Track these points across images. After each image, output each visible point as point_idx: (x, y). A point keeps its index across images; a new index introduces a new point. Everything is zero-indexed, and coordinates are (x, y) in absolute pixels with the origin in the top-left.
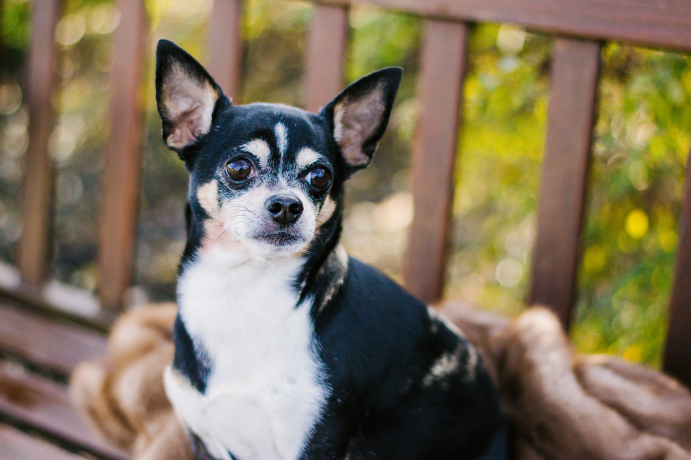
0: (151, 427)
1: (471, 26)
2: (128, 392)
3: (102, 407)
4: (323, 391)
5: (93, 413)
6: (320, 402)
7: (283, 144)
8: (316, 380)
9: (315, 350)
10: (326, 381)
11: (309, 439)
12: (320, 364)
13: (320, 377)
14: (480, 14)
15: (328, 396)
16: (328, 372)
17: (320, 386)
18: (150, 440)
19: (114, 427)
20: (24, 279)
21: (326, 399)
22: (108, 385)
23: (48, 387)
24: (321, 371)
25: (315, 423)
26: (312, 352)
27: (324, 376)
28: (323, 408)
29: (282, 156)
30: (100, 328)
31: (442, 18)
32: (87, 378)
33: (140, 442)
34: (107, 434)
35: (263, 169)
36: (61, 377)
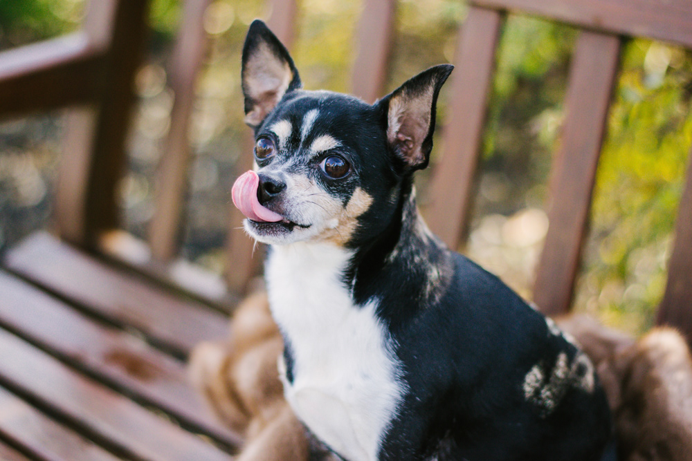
0: (266, 413)
1: (625, 40)
2: (246, 376)
3: (219, 388)
4: (398, 388)
5: (210, 393)
6: (396, 399)
7: (306, 129)
8: (391, 376)
9: (390, 348)
10: (402, 378)
11: (387, 435)
12: (397, 362)
13: (395, 374)
14: (635, 29)
15: (404, 393)
16: (404, 369)
17: (396, 382)
18: (264, 425)
19: (230, 409)
20: (153, 256)
21: (402, 396)
22: (227, 366)
23: (168, 363)
24: (398, 367)
25: (391, 419)
26: (386, 350)
27: (400, 373)
28: (400, 405)
29: (303, 140)
30: (223, 310)
31: (596, 30)
32: (207, 357)
33: (254, 426)
34: (222, 416)
35: (280, 149)
36: (181, 355)
